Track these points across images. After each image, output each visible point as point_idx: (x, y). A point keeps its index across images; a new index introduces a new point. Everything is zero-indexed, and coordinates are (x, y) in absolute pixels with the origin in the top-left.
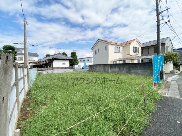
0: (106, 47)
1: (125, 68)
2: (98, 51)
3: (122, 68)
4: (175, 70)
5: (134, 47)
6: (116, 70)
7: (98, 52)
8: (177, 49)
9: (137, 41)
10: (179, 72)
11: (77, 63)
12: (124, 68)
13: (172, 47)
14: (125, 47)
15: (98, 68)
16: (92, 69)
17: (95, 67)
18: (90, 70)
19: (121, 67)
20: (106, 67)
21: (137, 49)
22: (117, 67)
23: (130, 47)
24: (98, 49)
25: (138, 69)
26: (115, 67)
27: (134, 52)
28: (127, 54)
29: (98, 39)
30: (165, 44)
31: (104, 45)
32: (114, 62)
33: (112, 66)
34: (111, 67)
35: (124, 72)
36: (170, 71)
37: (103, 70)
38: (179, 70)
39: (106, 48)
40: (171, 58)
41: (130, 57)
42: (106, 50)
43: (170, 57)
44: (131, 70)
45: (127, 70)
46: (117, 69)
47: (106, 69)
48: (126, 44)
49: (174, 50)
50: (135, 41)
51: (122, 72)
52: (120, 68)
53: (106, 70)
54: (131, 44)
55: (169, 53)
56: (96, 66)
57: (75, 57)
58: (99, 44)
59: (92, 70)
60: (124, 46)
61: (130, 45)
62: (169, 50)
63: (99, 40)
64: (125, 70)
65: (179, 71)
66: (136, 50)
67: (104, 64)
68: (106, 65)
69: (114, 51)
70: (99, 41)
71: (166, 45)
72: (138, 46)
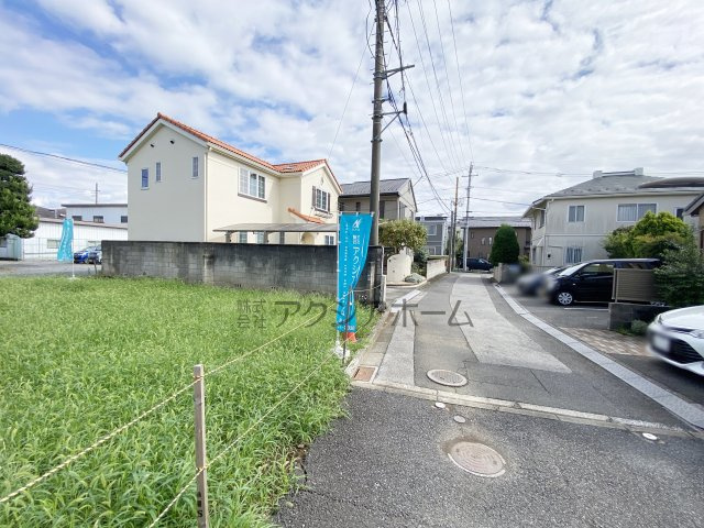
0: (196, 159)
1: (268, 266)
2: (158, 172)
3: (260, 265)
4: (417, 276)
5: (314, 189)
6: (234, 270)
7: (158, 179)
8: (426, 218)
9: (324, 168)
10: (424, 281)
11: (21, 225)
12: (265, 262)
13: (413, 210)
14: (284, 182)
15: (150, 262)
16: (116, 265)
17: (134, 254)
18: (107, 269)
19: (254, 258)
20: (190, 255)
21: (324, 198)
22: (240, 258)
23: (300, 184)
24: (158, 165)
25: (314, 268)
26: (232, 259)
27: (314, 204)
28: (290, 210)
29: (160, 117)
30: (397, 195)
31: (185, 151)
32: (228, 237)
33: (220, 251)
34: (212, 259)
35: (263, 281)
36: (403, 278)
37: (177, 270)
38: (424, 274)
39: (196, 167)
40: (408, 238)
41: (299, 221)
42: (196, 174)
43: (407, 234)
44: (288, 273)
45: (278, 271)
46: (237, 269)
47: (192, 267)
48: (289, 173)
49: (418, 219)
50: (317, 167)
51: (258, 282)
52: (249, 264)
53: (190, 272)
54: (304, 173)
55: (404, 222)
56: (143, 250)
57: (13, 189)
58: (162, 139)
59: (117, 270)
60: (279, 178)
61: (299, 177)
62: (407, 214)
63: (161, 121)
64: (268, 272)
65: (423, 278)
66: (320, 199)
67: (180, 243)
68: (192, 247)
69: (235, 187)
70: (162, 126)
71: (400, 199)
72: (327, 188)
